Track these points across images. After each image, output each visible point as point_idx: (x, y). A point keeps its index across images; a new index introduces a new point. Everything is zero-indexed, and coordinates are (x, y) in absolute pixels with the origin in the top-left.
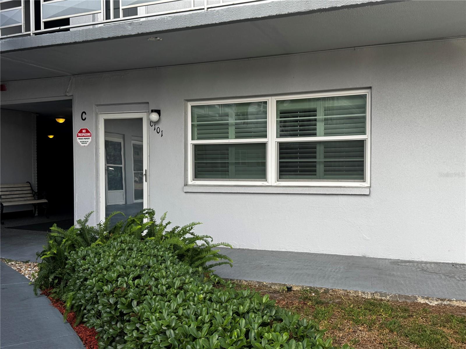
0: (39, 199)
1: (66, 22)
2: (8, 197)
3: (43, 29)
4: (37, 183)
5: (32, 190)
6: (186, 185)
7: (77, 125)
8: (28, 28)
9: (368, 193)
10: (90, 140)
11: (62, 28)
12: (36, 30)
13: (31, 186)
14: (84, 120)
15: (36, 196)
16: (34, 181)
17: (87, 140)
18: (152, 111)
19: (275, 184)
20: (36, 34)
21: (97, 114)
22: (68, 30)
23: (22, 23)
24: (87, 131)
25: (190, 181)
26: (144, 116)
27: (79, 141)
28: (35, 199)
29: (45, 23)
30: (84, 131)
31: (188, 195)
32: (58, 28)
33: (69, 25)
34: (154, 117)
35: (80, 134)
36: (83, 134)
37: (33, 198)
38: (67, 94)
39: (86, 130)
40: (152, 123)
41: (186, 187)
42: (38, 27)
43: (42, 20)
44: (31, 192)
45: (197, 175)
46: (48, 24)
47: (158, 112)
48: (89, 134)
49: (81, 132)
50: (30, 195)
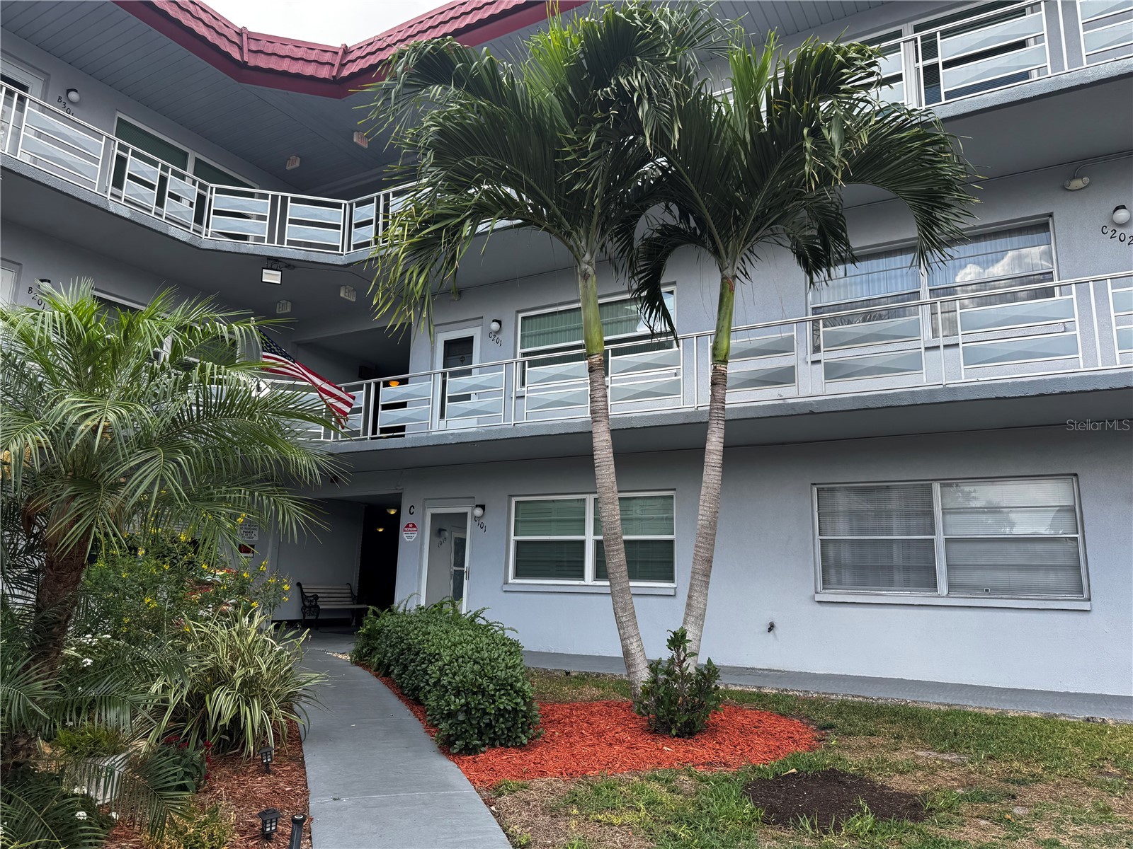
0: (358, 603)
1: (402, 429)
2: (325, 599)
3: (378, 435)
4: (357, 585)
5: (352, 593)
6: (506, 583)
7: (405, 519)
8: (365, 433)
9: (673, 594)
10: (415, 535)
11: (395, 434)
12: (373, 434)
13: (351, 589)
14: (411, 514)
15: (356, 601)
16: (355, 584)
17: (412, 535)
18: (477, 506)
19: (592, 584)
20: (372, 439)
21: (424, 509)
22: (403, 436)
23: (361, 428)
24: (414, 526)
25: (511, 580)
26: (467, 510)
27: (405, 536)
28: (354, 604)
29: (381, 429)
30: (410, 526)
31: (508, 594)
32: (391, 434)
33: (404, 431)
34: (478, 512)
35: (406, 529)
36: (410, 529)
37: (352, 603)
38: (398, 488)
39: (413, 524)
40: (476, 518)
41: (506, 586)
42: (374, 432)
43: (379, 426)
44: (350, 595)
45: (518, 574)
46: (383, 430)
47: (483, 507)
48: (415, 529)
49: (407, 526)
50: (348, 599)
